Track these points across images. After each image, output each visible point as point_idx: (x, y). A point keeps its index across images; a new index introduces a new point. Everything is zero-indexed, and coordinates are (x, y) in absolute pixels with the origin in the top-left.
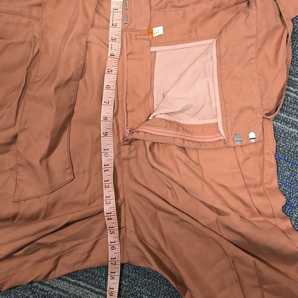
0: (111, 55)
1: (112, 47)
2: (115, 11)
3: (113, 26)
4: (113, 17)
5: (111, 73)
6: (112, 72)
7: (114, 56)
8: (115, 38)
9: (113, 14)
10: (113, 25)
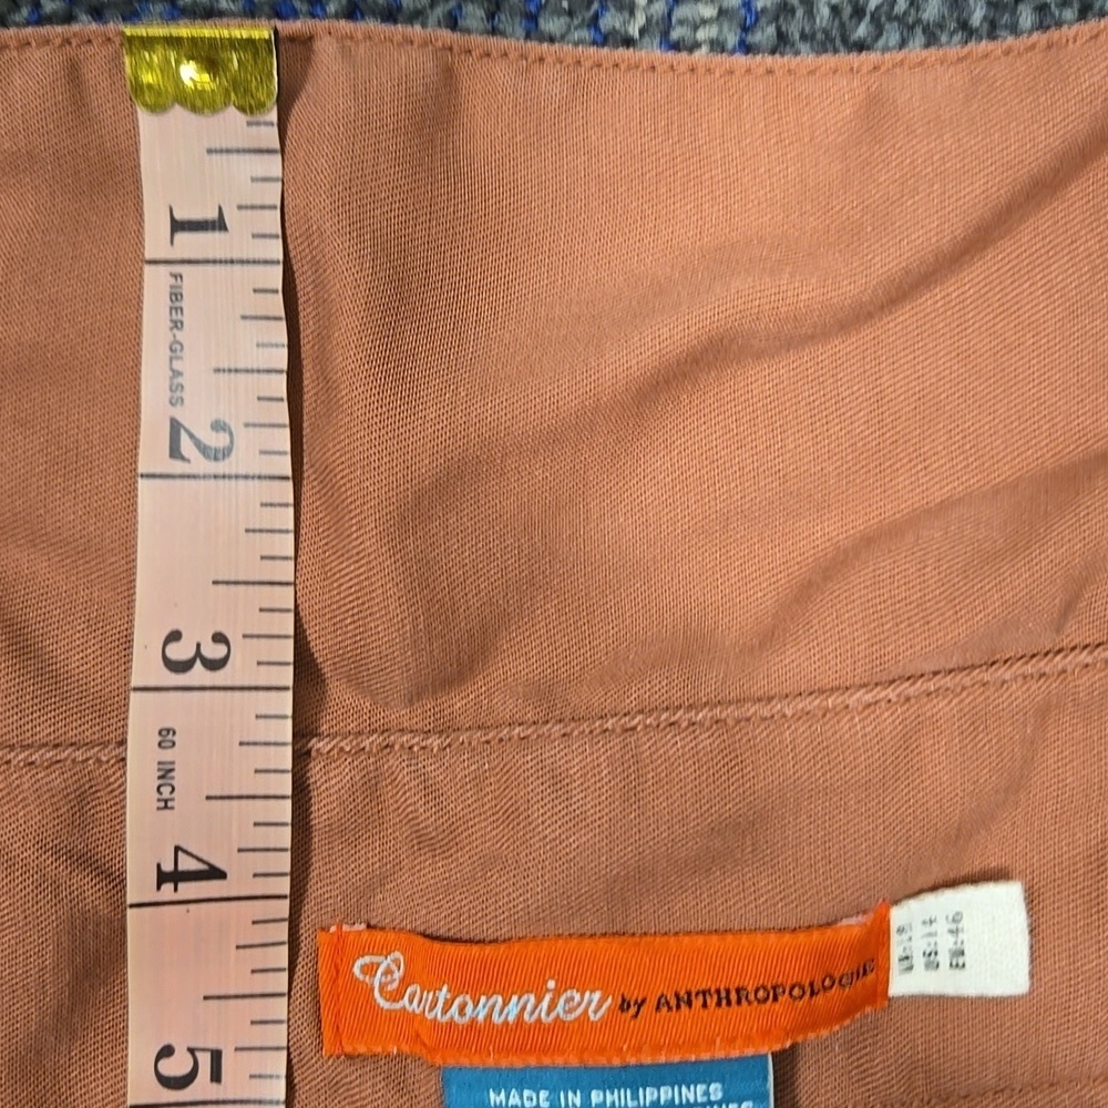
0: (163, 878)
1: (166, 772)
2: (189, 243)
3: (178, 467)
4: (177, 325)
5: (201, 1088)
6: (216, 1076)
7: (215, 873)
8: (219, 638)
9: (176, 295)
10: (175, 452)
